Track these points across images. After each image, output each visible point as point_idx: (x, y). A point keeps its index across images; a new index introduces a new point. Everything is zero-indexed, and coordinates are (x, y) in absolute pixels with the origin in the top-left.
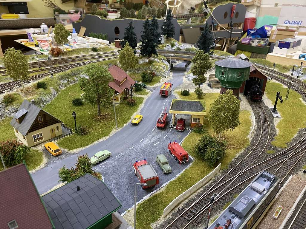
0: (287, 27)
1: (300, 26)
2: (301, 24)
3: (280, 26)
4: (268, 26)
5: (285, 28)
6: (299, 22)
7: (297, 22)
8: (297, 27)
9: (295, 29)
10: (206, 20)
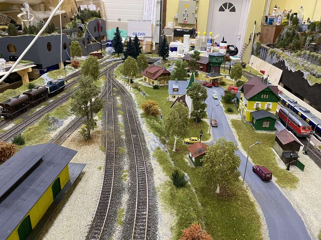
1: (145, 36)
2: (145, 35)
6: (143, 33)
7: (142, 33)
9: (143, 39)
10: (84, 34)
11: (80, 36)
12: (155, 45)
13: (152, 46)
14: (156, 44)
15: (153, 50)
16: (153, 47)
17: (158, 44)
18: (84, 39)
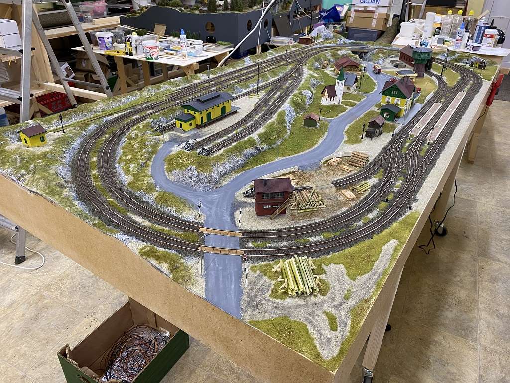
0: (365, 7)
1: (378, 5)
2: (378, 3)
3: (357, 7)
4: (339, 6)
5: (363, 9)
6: (377, 0)
8: (375, 8)
9: (374, 10)
10: (291, 5)
11: (286, 8)
12: (393, 18)
13: (387, 20)
14: (395, 16)
15: (388, 26)
16: (389, 22)
17: (398, 16)
18: (290, 12)
